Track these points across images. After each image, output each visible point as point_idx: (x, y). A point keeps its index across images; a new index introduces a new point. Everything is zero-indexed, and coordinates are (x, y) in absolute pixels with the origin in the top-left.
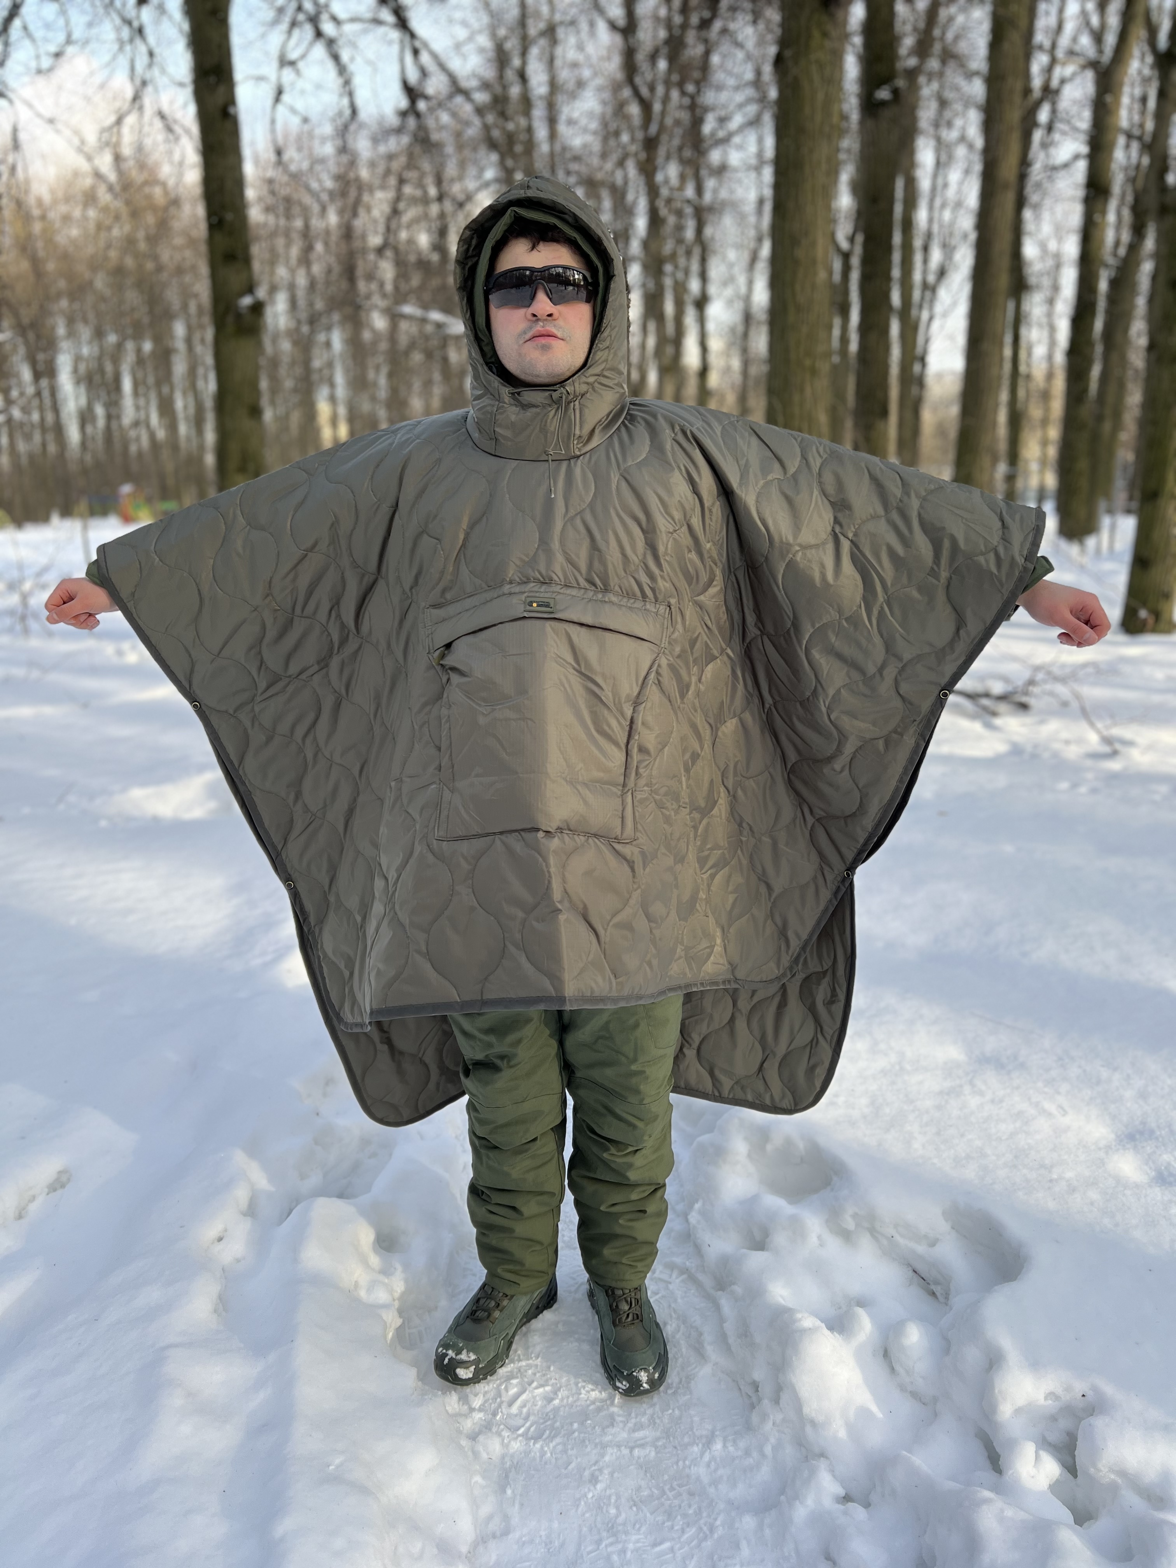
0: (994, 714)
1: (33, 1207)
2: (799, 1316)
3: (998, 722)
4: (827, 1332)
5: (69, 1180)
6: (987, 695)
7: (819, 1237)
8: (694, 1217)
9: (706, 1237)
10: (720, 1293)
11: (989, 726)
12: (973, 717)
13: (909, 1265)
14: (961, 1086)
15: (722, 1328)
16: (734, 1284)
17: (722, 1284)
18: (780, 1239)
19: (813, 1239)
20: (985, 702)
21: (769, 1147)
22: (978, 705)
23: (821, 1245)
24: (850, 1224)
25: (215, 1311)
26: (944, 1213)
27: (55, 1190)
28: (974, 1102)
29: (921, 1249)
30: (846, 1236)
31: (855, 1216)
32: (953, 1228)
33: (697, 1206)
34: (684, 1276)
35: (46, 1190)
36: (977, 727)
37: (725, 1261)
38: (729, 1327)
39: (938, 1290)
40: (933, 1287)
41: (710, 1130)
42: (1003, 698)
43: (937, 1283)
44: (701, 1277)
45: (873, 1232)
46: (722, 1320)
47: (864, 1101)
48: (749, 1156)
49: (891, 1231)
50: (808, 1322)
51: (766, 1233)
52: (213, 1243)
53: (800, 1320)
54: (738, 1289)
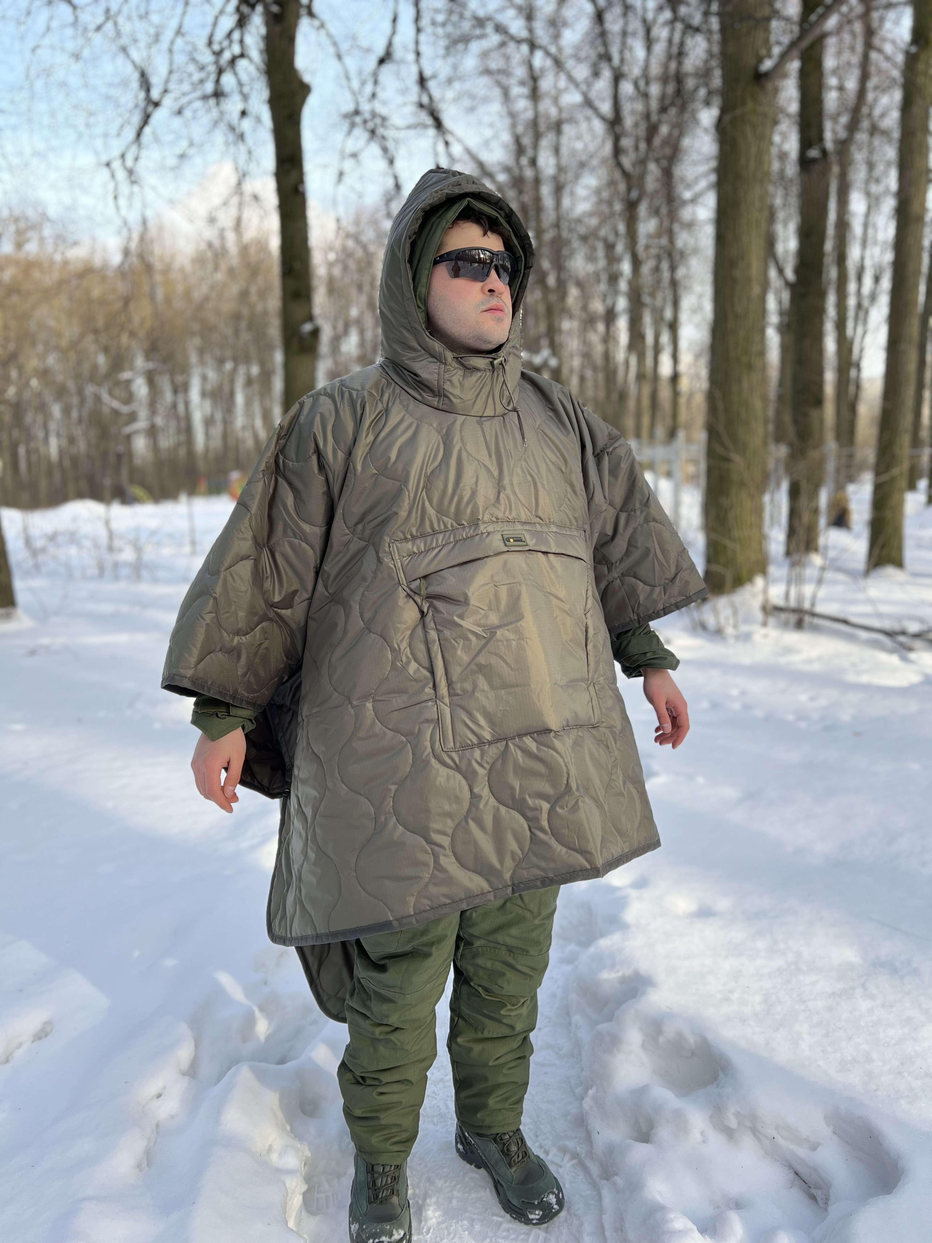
0: (910, 649)
1: (19, 1053)
2: (672, 1216)
3: (913, 656)
4: (697, 1235)
5: (52, 1030)
6: (903, 633)
7: (702, 1133)
8: (587, 1104)
9: (595, 1123)
10: (604, 1182)
11: (904, 659)
12: (891, 651)
13: (790, 1167)
14: (853, 989)
15: (601, 1218)
16: (617, 1174)
17: (607, 1174)
18: (663, 1132)
19: (696, 1134)
20: (902, 639)
21: (661, 1039)
22: (895, 642)
23: (704, 1142)
24: (733, 1123)
25: (139, 1166)
26: (826, 1117)
27: (40, 1039)
28: (864, 1005)
29: (802, 1152)
30: (729, 1133)
31: (737, 1114)
32: (835, 1133)
33: (591, 1092)
34: (575, 1161)
35: (32, 1039)
36: (894, 659)
37: (611, 1150)
38: (608, 1220)
39: (819, 1194)
40: (813, 1191)
41: (610, 1018)
42: (917, 636)
43: (817, 1187)
44: (589, 1164)
45: (754, 1131)
46: (601, 1211)
47: (758, 998)
48: (643, 1045)
49: (772, 1132)
50: (679, 1222)
51: (651, 1126)
52: (152, 1099)
53: (672, 1220)
54: (620, 1181)
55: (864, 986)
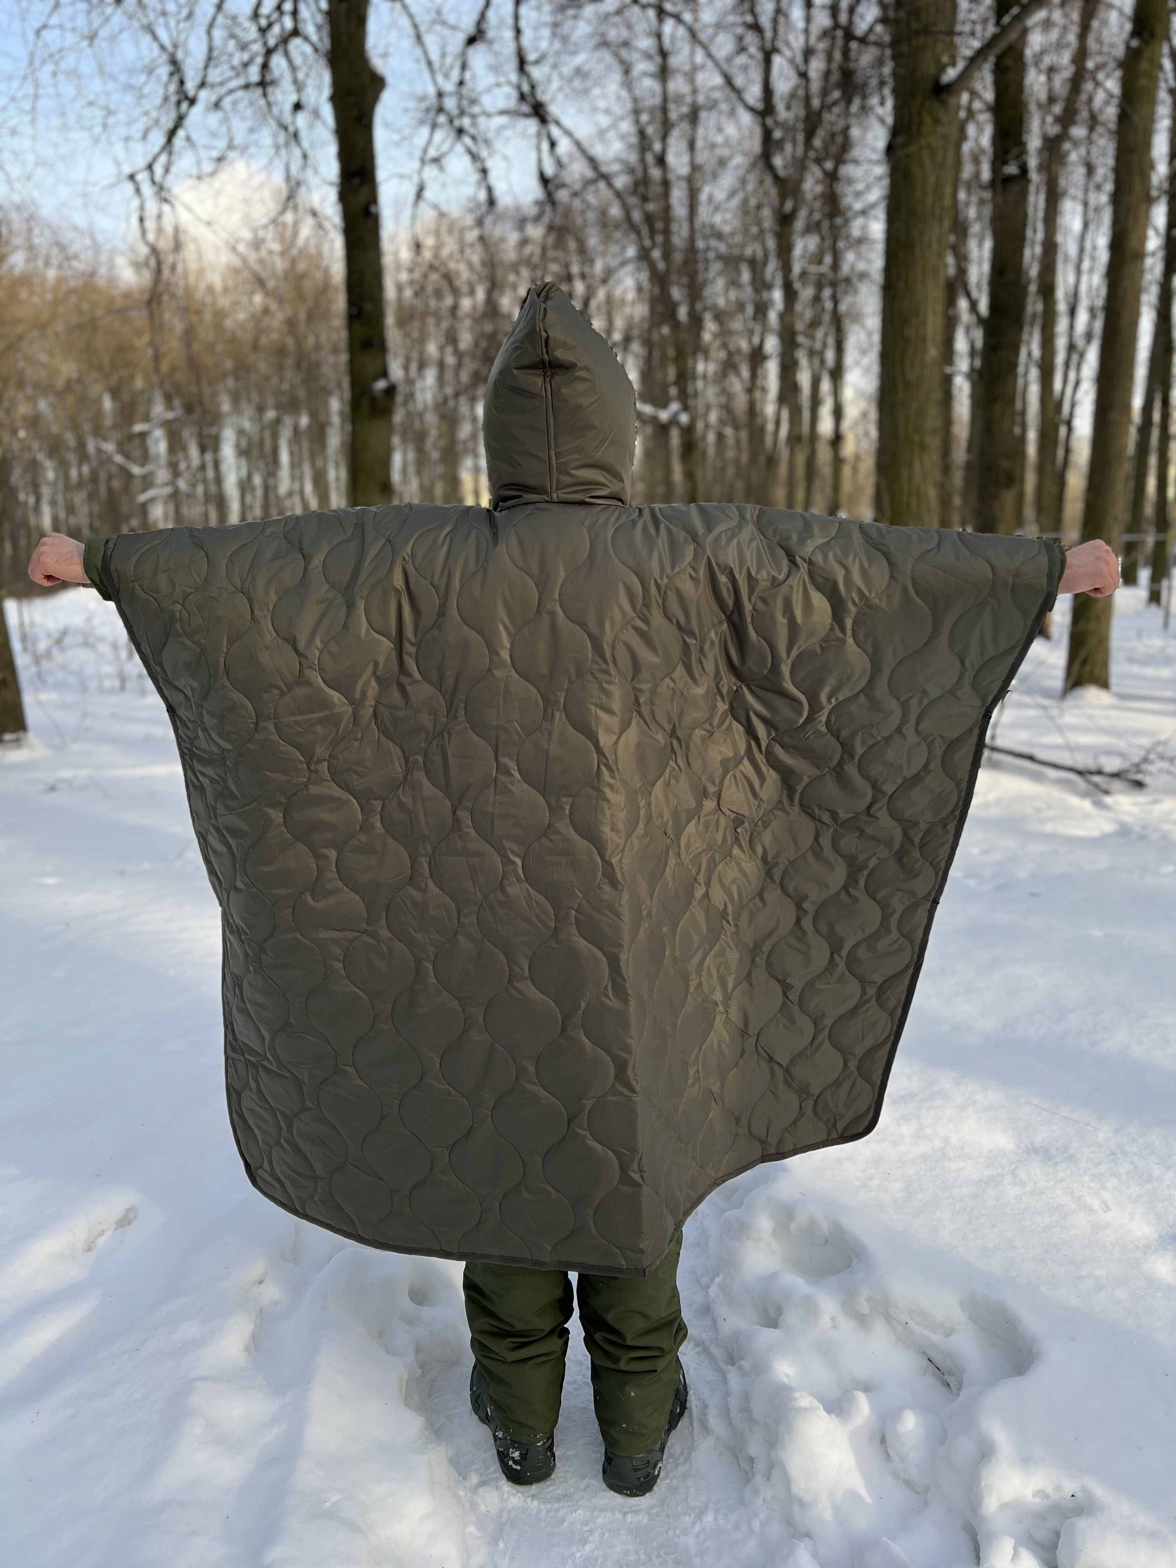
0: (1107, 792)
1: (101, 1241)
2: (797, 1395)
3: (1108, 800)
4: (822, 1413)
5: (135, 1217)
6: (1099, 772)
7: (833, 1319)
8: (713, 1291)
9: (721, 1310)
10: (730, 1367)
11: (1098, 804)
12: (1084, 795)
13: (924, 1353)
14: (1003, 1176)
15: (726, 1401)
16: (742, 1359)
17: (732, 1360)
18: (791, 1318)
19: (825, 1320)
20: (1097, 779)
21: (793, 1226)
22: (1089, 782)
23: (834, 1327)
24: (865, 1308)
25: (247, 1349)
26: (962, 1304)
27: (123, 1226)
28: (1012, 1192)
29: (936, 1338)
30: (862, 1320)
31: (869, 1300)
32: (970, 1319)
33: (717, 1280)
34: (700, 1349)
35: (115, 1226)
36: (1086, 804)
37: (737, 1336)
38: (734, 1402)
39: (952, 1380)
40: (947, 1377)
41: (739, 1205)
42: (1116, 775)
43: (952, 1373)
44: (714, 1350)
45: (888, 1318)
46: (727, 1394)
47: (898, 1185)
48: (774, 1233)
49: (905, 1317)
50: (805, 1401)
51: (779, 1311)
52: (254, 1284)
53: (797, 1399)
54: (746, 1364)
55: (1013, 1173)
